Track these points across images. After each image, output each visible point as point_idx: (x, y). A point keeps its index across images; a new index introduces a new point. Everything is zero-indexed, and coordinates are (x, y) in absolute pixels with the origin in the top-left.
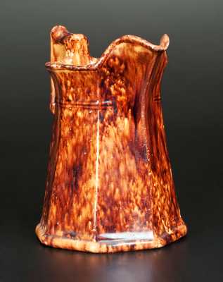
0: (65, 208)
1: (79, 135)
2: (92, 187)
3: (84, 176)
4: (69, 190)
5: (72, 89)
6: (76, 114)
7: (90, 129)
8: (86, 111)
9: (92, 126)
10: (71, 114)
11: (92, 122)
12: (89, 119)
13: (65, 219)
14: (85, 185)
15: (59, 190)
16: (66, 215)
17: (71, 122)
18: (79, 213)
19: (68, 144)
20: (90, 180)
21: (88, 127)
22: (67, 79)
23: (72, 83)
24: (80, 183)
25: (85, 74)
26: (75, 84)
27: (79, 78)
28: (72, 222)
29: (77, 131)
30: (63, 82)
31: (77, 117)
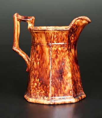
0: (58, 88)
1: (60, 57)
2: (69, 77)
3: (65, 73)
4: (59, 80)
5: (56, 39)
6: (58, 49)
7: (65, 54)
8: (62, 47)
9: (65, 53)
10: (56, 49)
11: (65, 51)
12: (64, 50)
13: (59, 92)
14: (66, 77)
15: (54, 81)
16: (59, 90)
17: (56, 52)
18: (65, 88)
19: (55, 61)
20: (68, 75)
21: (63, 54)
22: (55, 35)
23: (56, 36)
24: (63, 76)
25: (64, 32)
26: (58, 37)
27: (60, 34)
28: (62, 92)
29: (59, 56)
30: (53, 36)
31: (58, 50)
